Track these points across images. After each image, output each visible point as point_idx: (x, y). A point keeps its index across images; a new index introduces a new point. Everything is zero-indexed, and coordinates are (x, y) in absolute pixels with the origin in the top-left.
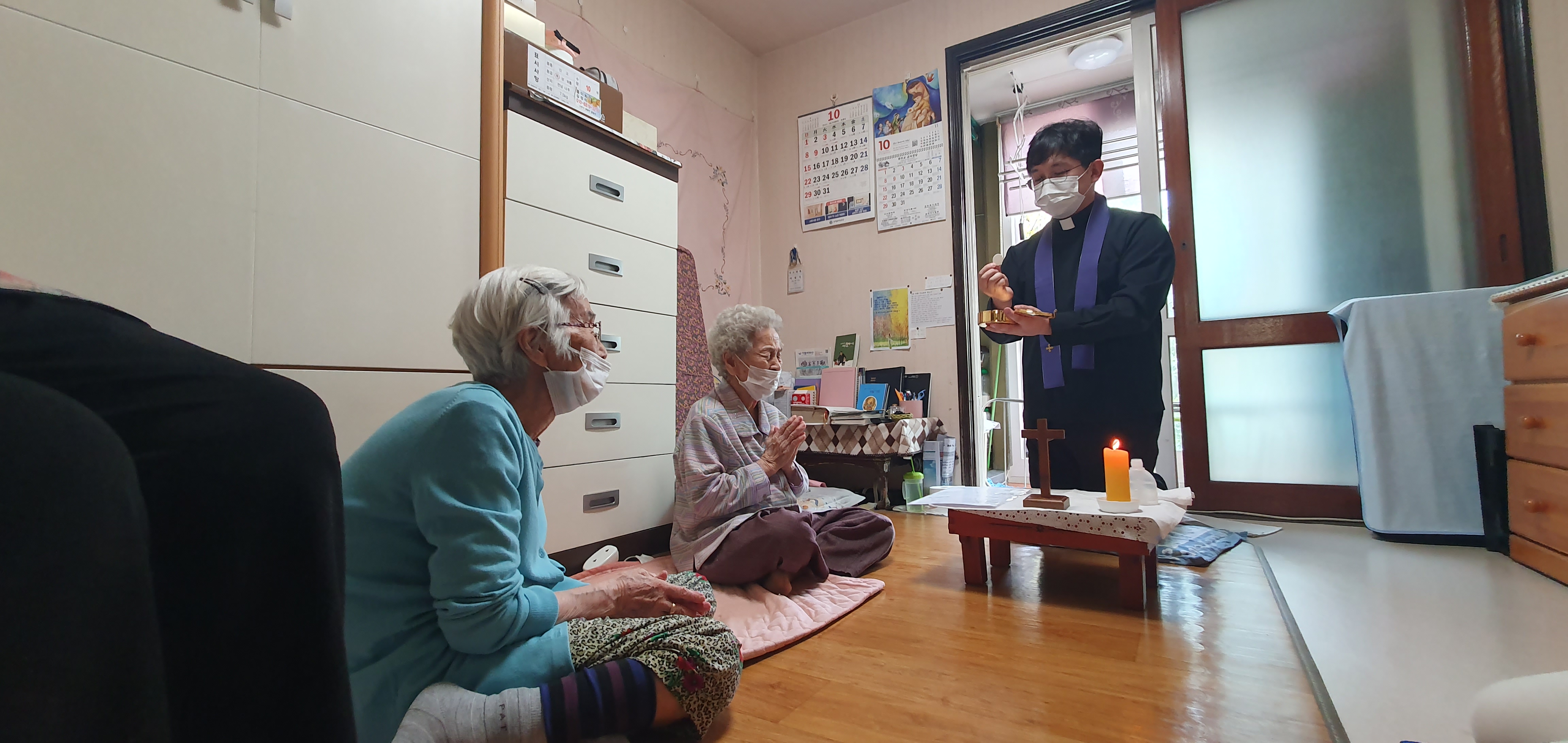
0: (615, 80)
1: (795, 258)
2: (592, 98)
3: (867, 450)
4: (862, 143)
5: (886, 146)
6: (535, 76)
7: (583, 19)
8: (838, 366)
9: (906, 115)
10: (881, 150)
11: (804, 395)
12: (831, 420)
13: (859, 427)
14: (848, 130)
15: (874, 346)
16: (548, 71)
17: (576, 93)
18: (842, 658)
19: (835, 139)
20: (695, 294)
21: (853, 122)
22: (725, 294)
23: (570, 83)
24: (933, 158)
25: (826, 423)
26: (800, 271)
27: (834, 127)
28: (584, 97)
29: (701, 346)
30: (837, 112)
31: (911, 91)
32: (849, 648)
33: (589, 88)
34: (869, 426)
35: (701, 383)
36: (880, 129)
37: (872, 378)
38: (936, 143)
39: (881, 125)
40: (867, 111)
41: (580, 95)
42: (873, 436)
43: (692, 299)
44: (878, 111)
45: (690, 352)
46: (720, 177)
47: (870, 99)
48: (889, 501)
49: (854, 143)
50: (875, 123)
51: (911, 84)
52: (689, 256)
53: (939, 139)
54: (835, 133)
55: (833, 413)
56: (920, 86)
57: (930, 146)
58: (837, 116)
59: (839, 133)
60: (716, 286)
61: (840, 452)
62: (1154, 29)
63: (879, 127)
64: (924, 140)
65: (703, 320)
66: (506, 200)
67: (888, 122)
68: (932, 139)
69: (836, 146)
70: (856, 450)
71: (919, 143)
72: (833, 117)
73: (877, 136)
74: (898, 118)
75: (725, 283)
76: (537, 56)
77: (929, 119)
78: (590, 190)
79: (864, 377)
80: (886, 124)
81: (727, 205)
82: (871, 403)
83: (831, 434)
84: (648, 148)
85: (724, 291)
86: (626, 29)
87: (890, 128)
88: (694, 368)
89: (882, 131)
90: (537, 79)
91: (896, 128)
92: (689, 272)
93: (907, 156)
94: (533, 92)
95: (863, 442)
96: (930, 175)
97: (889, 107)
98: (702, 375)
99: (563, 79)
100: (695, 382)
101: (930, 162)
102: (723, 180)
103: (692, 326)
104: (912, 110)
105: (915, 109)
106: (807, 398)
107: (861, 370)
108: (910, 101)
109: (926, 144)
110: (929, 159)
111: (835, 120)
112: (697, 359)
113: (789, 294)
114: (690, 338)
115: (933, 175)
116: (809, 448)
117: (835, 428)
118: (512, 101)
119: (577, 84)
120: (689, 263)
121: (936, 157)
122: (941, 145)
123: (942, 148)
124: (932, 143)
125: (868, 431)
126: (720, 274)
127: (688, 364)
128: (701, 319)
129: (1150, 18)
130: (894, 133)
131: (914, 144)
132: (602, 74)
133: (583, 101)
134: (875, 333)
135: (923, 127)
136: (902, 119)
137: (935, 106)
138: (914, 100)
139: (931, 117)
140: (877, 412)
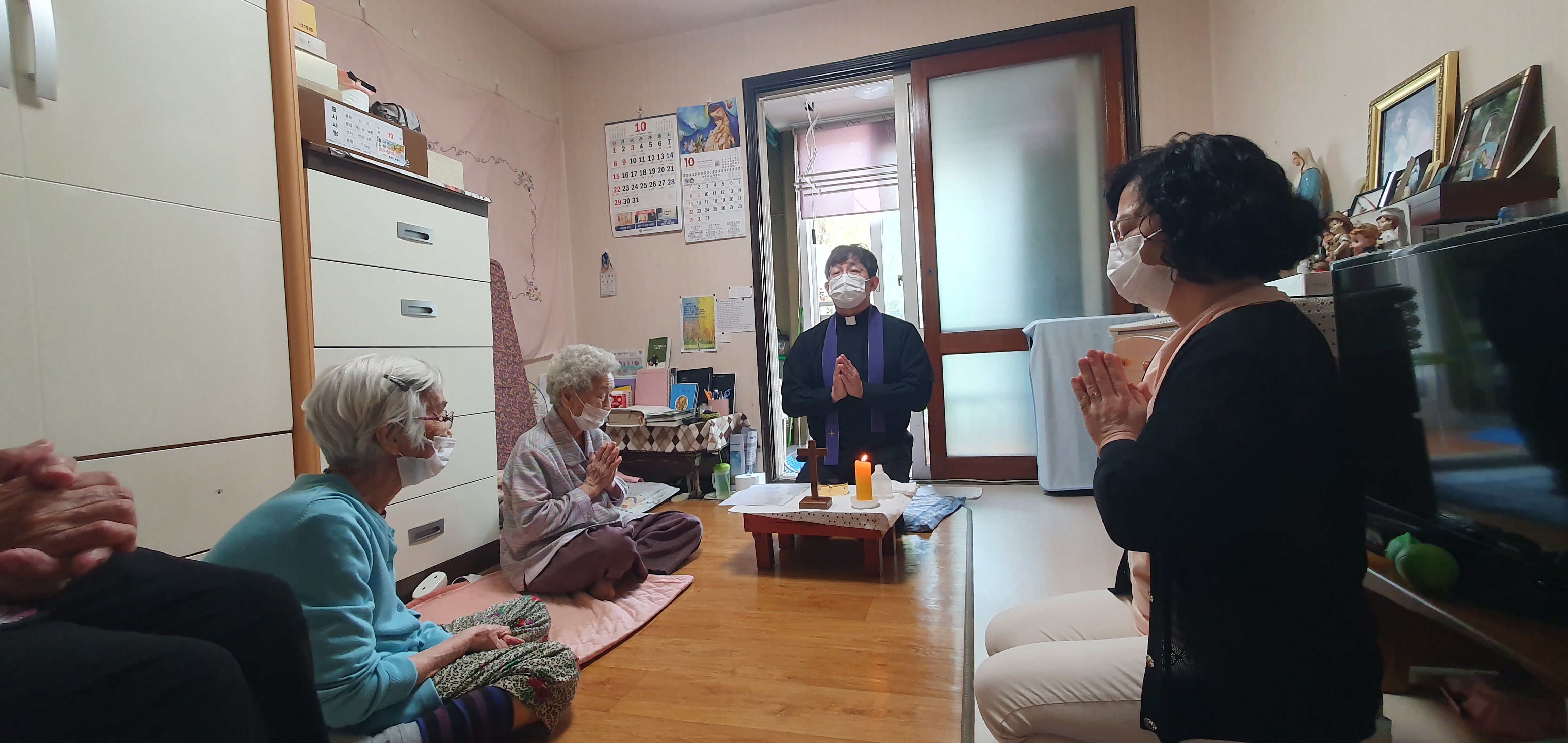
0: (415, 115)
1: (606, 263)
2: (395, 145)
3: (680, 447)
4: (668, 158)
5: (691, 164)
6: (334, 131)
7: (366, 23)
8: (650, 367)
9: (709, 136)
10: (687, 166)
11: (620, 397)
12: (646, 422)
13: (673, 428)
14: (655, 143)
15: (684, 348)
16: (347, 123)
17: (378, 142)
18: (658, 650)
19: (642, 151)
20: (505, 306)
21: (659, 136)
22: (536, 299)
23: (372, 132)
24: (734, 179)
25: (642, 425)
26: (612, 275)
27: (641, 138)
28: (387, 145)
29: (515, 356)
30: (643, 124)
31: (713, 114)
32: (663, 641)
33: (391, 135)
34: (681, 427)
35: (517, 394)
36: (685, 146)
37: (683, 378)
38: (736, 166)
39: (685, 143)
40: (672, 127)
41: (382, 143)
42: (685, 434)
43: (503, 311)
44: (683, 129)
45: (504, 364)
46: (525, 183)
47: (675, 116)
48: (701, 491)
49: (661, 157)
50: (680, 141)
51: (713, 108)
52: (497, 267)
53: (738, 162)
54: (642, 144)
55: (648, 415)
56: (721, 110)
57: (731, 168)
58: (643, 129)
59: (646, 145)
60: (527, 293)
61: (655, 450)
62: (910, 87)
63: (684, 144)
64: (726, 162)
65: (515, 330)
66: (311, 259)
67: (692, 141)
68: (732, 162)
69: (644, 157)
70: (670, 448)
71: (721, 164)
72: (640, 128)
73: (683, 153)
74: (701, 138)
75: (536, 289)
76: (334, 109)
77: (729, 142)
78: (398, 237)
79: (676, 377)
80: (690, 142)
81: (535, 211)
82: (683, 402)
83: (647, 434)
84: (456, 188)
85: (535, 297)
86: (415, 32)
87: (694, 147)
88: (509, 380)
89: (687, 148)
90: (336, 134)
91: (700, 147)
92: (498, 284)
93: (710, 175)
94: (334, 149)
95: (676, 440)
96: (732, 195)
97: (693, 127)
98: (517, 386)
99: (363, 130)
100: (510, 394)
101: (731, 183)
102: (529, 186)
103: (504, 337)
104: (714, 133)
105: (717, 131)
106: (623, 398)
107: (673, 371)
108: (712, 124)
109: (727, 166)
110: (730, 180)
111: (641, 132)
112: (512, 371)
113: (602, 297)
114: (503, 350)
115: (734, 195)
116: (626, 447)
117: (651, 429)
118: (311, 160)
119: (379, 132)
120: (497, 274)
121: (736, 179)
122: (740, 168)
123: (741, 171)
124: (732, 165)
125: (680, 430)
126: (530, 280)
127: (502, 377)
128: (513, 330)
129: (906, 78)
130: (697, 152)
131: (717, 164)
132: (400, 109)
133: (386, 149)
134: (686, 336)
135: (724, 150)
136: (705, 139)
137: (734, 131)
138: (716, 123)
139: (731, 141)
140: (689, 412)
